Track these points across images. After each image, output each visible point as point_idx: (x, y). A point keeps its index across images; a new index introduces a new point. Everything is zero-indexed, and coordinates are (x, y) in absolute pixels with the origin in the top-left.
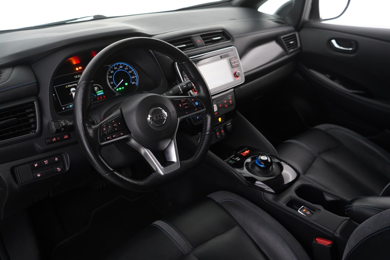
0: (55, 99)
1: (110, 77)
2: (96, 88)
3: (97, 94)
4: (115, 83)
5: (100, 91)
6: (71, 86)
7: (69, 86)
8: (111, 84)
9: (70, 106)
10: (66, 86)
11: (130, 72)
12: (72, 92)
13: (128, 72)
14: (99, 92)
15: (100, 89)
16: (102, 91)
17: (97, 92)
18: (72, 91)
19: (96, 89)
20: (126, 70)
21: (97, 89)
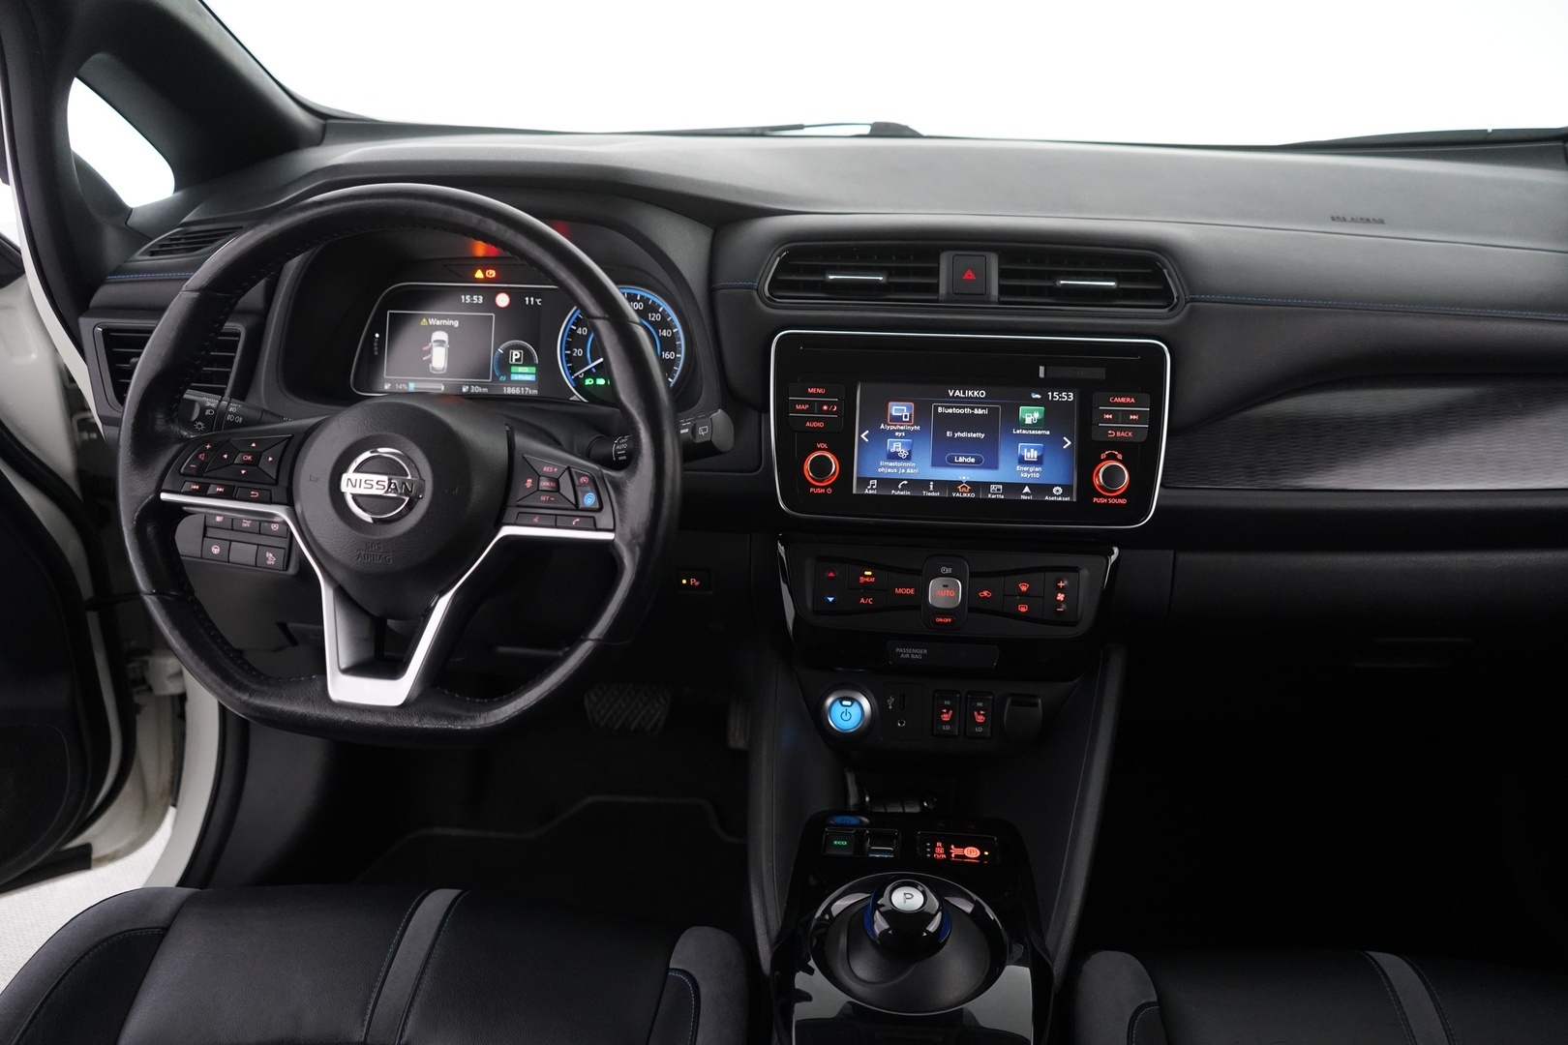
0: (376, 349)
1: (579, 331)
2: (516, 354)
3: (512, 375)
4: (589, 355)
5: (526, 369)
6: (438, 323)
7: (432, 322)
8: (574, 354)
9: (408, 385)
10: (424, 320)
11: (664, 333)
12: (434, 344)
13: (658, 333)
14: (521, 369)
15: (527, 360)
16: (533, 370)
17: (513, 369)
18: (435, 341)
19: (514, 357)
20: (650, 322)
21: (518, 357)
